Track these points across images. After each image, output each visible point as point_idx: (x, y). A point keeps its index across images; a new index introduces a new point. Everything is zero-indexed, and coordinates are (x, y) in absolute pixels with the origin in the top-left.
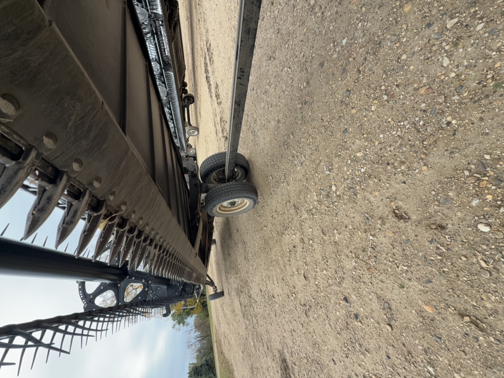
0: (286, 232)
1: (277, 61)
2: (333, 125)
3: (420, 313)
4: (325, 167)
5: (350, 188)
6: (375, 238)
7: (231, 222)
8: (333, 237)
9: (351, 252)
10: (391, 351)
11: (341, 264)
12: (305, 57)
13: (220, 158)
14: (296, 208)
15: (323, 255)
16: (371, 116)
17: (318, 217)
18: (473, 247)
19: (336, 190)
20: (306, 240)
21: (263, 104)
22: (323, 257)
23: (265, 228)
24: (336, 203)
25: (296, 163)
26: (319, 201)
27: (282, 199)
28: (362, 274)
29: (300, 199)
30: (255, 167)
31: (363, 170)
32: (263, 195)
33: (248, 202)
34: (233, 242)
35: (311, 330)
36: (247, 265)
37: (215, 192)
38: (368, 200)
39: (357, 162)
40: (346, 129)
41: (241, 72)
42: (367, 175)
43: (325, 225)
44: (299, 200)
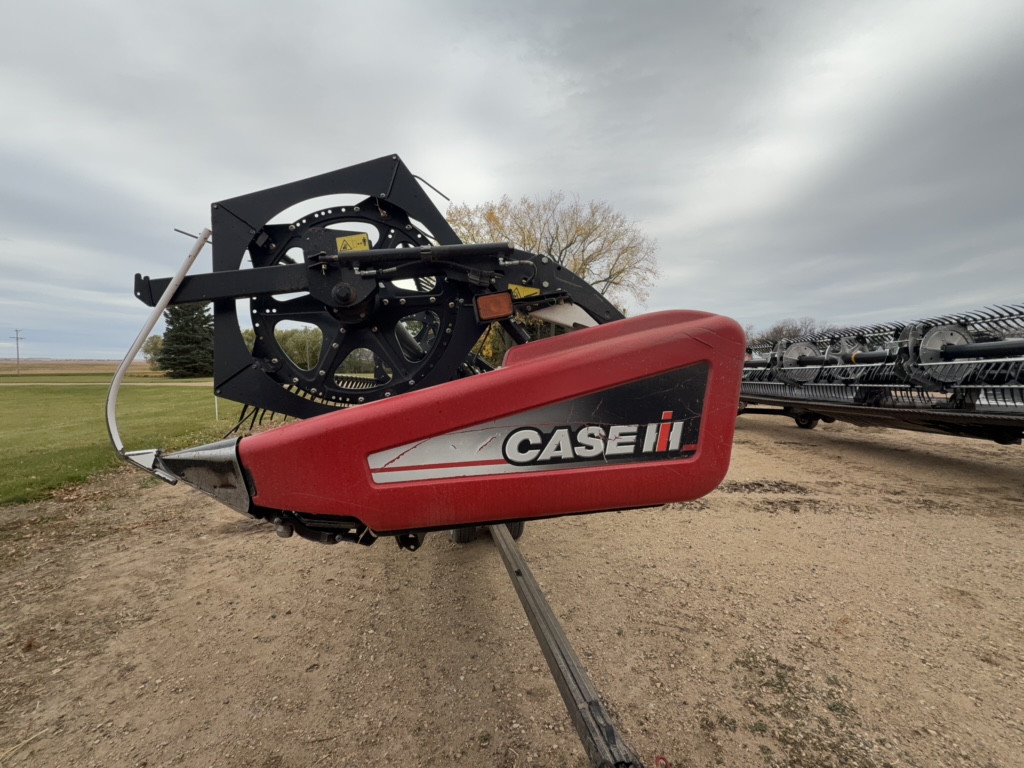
3: (254, 657)
10: (242, 633)
18: (270, 692)
35: (286, 572)
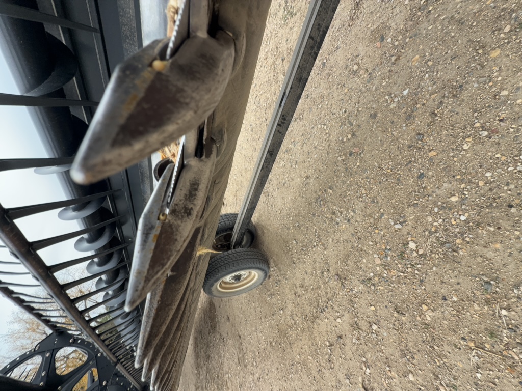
0: (322, 315)
1: (305, 122)
2: (399, 172)
4: (391, 220)
5: (443, 244)
6: (513, 313)
7: (217, 308)
8: (420, 316)
9: (463, 338)
11: (445, 360)
12: (347, 113)
13: (226, 220)
14: (341, 278)
15: (403, 348)
16: (463, 156)
17: (386, 288)
19: (417, 247)
20: (363, 325)
21: (282, 163)
22: (401, 350)
23: (282, 312)
24: (419, 266)
25: (339, 220)
26: (385, 266)
27: (315, 269)
28: (498, 378)
29: (348, 265)
30: (265, 231)
31: (463, 218)
32: (279, 266)
33: (256, 275)
34: (218, 336)
36: (241, 372)
37: (219, 260)
38: (481, 256)
39: (450, 209)
40: (422, 174)
41: (282, 119)
42: (473, 223)
43: (401, 298)
44: (346, 267)
